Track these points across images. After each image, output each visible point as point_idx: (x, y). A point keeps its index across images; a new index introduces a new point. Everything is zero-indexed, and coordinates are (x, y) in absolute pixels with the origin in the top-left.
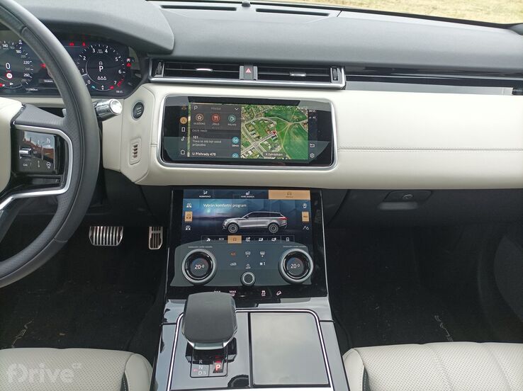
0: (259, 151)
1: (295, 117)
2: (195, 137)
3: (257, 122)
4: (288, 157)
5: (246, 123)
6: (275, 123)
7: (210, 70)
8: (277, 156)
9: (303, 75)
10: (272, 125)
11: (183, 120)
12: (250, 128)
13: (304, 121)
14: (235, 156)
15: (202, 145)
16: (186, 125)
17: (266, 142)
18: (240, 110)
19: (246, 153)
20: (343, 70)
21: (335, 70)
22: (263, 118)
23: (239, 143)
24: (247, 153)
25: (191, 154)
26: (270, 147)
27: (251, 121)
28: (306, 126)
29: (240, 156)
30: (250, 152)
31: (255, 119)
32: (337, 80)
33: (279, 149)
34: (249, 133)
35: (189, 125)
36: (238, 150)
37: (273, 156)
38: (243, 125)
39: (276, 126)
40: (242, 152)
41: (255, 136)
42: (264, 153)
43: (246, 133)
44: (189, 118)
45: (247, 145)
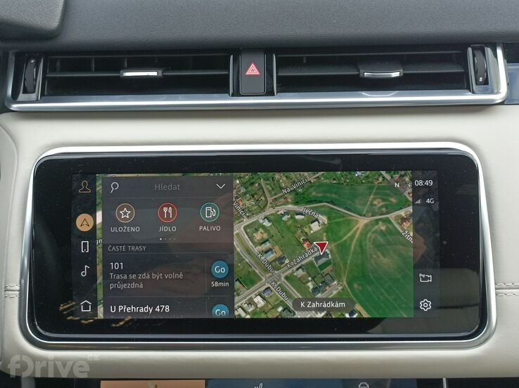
0: (282, 297)
1: (378, 203)
2: (116, 266)
3: (276, 220)
4: (361, 312)
5: (246, 222)
6: (323, 219)
7: (154, 74)
8: (329, 310)
9: (396, 74)
10: (315, 227)
11: (83, 222)
12: (258, 236)
13: (402, 213)
14: (220, 311)
15: (134, 285)
16: (91, 234)
17: (300, 273)
18: (230, 188)
19: (249, 303)
20: (500, 52)
21: (479, 54)
22: (290, 207)
23: (230, 277)
24: (251, 302)
25: (106, 311)
26: (310, 285)
27: (259, 218)
28: (407, 225)
29: (232, 310)
30: (258, 300)
31: (269, 211)
32: (486, 82)
33: (335, 289)
34: (257, 250)
35: (99, 234)
36: (227, 297)
37: (320, 309)
38: (239, 229)
39: (328, 229)
40: (239, 301)
41: (271, 257)
42: (296, 303)
43: (249, 251)
44: (99, 215)
45: (250, 280)
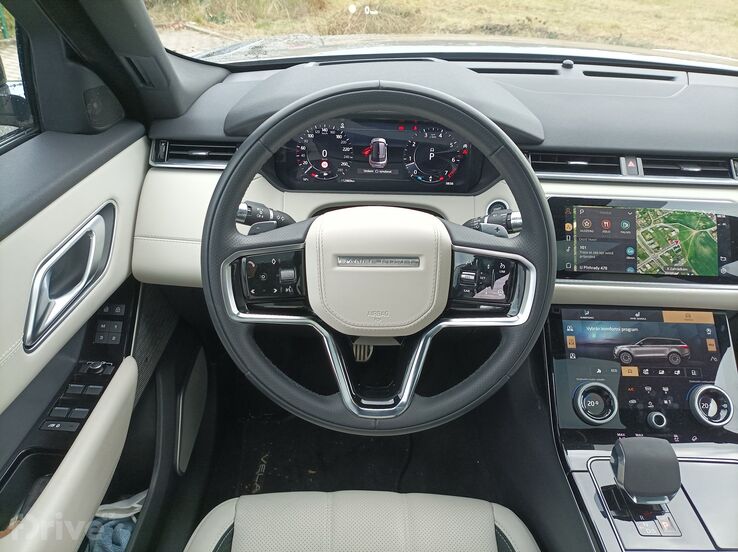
0: (658, 265)
1: (702, 224)
2: (582, 247)
3: (656, 230)
4: (694, 273)
5: (642, 230)
6: (677, 230)
8: (680, 272)
9: (698, 169)
10: (674, 234)
11: (568, 227)
12: (648, 237)
13: (712, 229)
14: (630, 270)
15: (591, 257)
16: (572, 232)
17: (667, 254)
18: (634, 214)
19: (643, 266)
22: (662, 224)
23: (635, 255)
24: (644, 267)
25: (578, 268)
26: (672, 260)
27: (648, 228)
28: (714, 234)
29: (636, 270)
30: (648, 266)
31: (652, 225)
33: (683, 262)
34: (647, 243)
35: (575, 232)
36: (634, 264)
37: (676, 271)
38: (639, 233)
39: (679, 235)
40: (639, 266)
41: (654, 246)
42: (665, 268)
43: (643, 243)
44: (575, 224)
45: (644, 257)
